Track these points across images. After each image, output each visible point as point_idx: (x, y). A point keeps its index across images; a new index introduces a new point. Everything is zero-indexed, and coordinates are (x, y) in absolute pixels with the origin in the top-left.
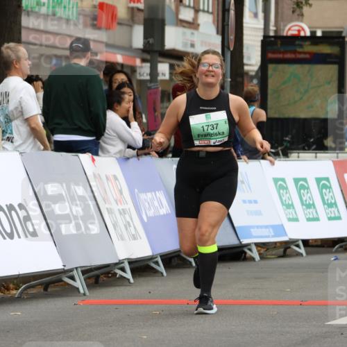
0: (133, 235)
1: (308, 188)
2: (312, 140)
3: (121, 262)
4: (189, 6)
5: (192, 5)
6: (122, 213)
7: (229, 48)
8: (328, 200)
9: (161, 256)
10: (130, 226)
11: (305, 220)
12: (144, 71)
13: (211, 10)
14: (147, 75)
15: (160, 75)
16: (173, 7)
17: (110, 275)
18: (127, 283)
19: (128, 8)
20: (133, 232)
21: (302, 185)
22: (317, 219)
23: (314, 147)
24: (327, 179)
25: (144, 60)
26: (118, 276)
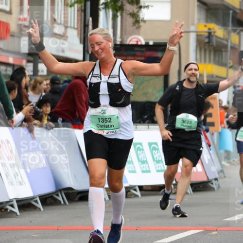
0: (20, 182)
1: (143, 150)
2: (146, 117)
3: (11, 201)
4: (61, 24)
5: (63, 22)
6: (12, 166)
7: (88, 52)
8: (156, 158)
9: (39, 197)
10: (18, 175)
11: (141, 172)
12: (29, 69)
13: (76, 27)
14: (31, 71)
15: (40, 71)
16: (49, 24)
17: (3, 210)
18: (15, 215)
19: (18, 25)
20: (20, 180)
21: (138, 147)
22: (149, 171)
23: (147, 121)
24: (156, 144)
25: (29, 61)
26: (9, 211)
